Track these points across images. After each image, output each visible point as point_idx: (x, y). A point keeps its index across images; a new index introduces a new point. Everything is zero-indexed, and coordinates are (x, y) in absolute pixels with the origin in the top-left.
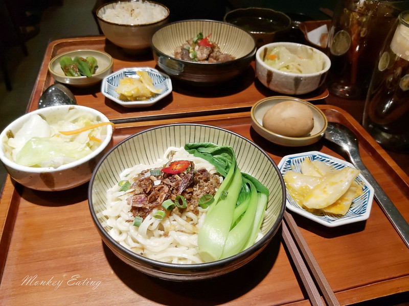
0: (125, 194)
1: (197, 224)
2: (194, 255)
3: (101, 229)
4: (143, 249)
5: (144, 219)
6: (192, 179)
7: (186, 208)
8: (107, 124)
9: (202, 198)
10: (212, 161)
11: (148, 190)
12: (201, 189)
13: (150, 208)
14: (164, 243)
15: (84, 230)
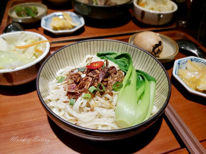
0: (62, 84)
1: (112, 102)
2: (112, 123)
3: (47, 108)
4: (77, 121)
5: (76, 100)
6: (107, 72)
7: (104, 92)
8: (46, 41)
9: (114, 84)
10: (116, 63)
11: (78, 80)
12: (113, 79)
13: (80, 92)
14: (92, 116)
15: (35, 110)
